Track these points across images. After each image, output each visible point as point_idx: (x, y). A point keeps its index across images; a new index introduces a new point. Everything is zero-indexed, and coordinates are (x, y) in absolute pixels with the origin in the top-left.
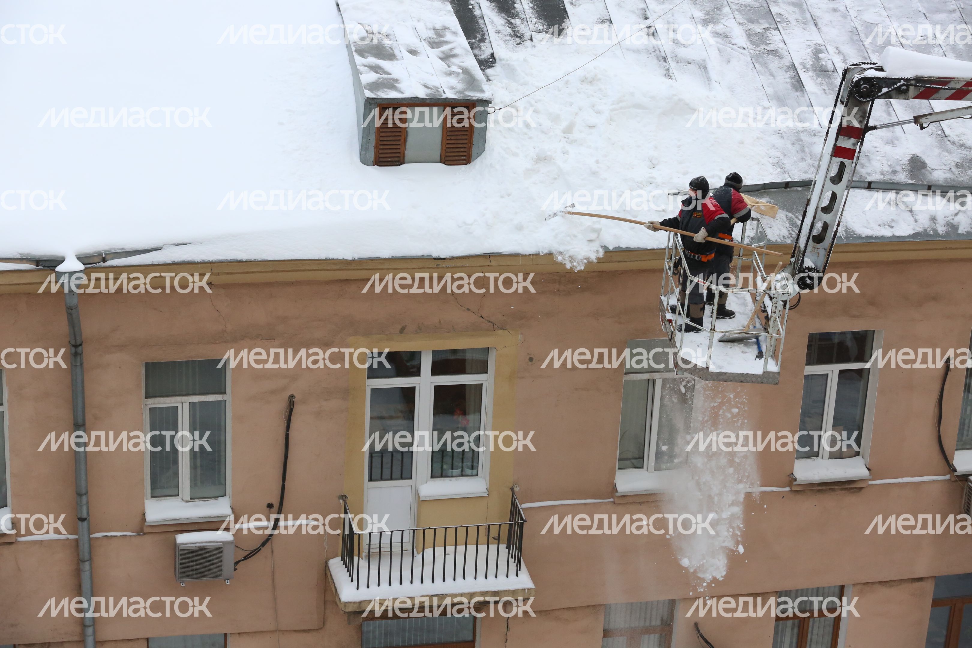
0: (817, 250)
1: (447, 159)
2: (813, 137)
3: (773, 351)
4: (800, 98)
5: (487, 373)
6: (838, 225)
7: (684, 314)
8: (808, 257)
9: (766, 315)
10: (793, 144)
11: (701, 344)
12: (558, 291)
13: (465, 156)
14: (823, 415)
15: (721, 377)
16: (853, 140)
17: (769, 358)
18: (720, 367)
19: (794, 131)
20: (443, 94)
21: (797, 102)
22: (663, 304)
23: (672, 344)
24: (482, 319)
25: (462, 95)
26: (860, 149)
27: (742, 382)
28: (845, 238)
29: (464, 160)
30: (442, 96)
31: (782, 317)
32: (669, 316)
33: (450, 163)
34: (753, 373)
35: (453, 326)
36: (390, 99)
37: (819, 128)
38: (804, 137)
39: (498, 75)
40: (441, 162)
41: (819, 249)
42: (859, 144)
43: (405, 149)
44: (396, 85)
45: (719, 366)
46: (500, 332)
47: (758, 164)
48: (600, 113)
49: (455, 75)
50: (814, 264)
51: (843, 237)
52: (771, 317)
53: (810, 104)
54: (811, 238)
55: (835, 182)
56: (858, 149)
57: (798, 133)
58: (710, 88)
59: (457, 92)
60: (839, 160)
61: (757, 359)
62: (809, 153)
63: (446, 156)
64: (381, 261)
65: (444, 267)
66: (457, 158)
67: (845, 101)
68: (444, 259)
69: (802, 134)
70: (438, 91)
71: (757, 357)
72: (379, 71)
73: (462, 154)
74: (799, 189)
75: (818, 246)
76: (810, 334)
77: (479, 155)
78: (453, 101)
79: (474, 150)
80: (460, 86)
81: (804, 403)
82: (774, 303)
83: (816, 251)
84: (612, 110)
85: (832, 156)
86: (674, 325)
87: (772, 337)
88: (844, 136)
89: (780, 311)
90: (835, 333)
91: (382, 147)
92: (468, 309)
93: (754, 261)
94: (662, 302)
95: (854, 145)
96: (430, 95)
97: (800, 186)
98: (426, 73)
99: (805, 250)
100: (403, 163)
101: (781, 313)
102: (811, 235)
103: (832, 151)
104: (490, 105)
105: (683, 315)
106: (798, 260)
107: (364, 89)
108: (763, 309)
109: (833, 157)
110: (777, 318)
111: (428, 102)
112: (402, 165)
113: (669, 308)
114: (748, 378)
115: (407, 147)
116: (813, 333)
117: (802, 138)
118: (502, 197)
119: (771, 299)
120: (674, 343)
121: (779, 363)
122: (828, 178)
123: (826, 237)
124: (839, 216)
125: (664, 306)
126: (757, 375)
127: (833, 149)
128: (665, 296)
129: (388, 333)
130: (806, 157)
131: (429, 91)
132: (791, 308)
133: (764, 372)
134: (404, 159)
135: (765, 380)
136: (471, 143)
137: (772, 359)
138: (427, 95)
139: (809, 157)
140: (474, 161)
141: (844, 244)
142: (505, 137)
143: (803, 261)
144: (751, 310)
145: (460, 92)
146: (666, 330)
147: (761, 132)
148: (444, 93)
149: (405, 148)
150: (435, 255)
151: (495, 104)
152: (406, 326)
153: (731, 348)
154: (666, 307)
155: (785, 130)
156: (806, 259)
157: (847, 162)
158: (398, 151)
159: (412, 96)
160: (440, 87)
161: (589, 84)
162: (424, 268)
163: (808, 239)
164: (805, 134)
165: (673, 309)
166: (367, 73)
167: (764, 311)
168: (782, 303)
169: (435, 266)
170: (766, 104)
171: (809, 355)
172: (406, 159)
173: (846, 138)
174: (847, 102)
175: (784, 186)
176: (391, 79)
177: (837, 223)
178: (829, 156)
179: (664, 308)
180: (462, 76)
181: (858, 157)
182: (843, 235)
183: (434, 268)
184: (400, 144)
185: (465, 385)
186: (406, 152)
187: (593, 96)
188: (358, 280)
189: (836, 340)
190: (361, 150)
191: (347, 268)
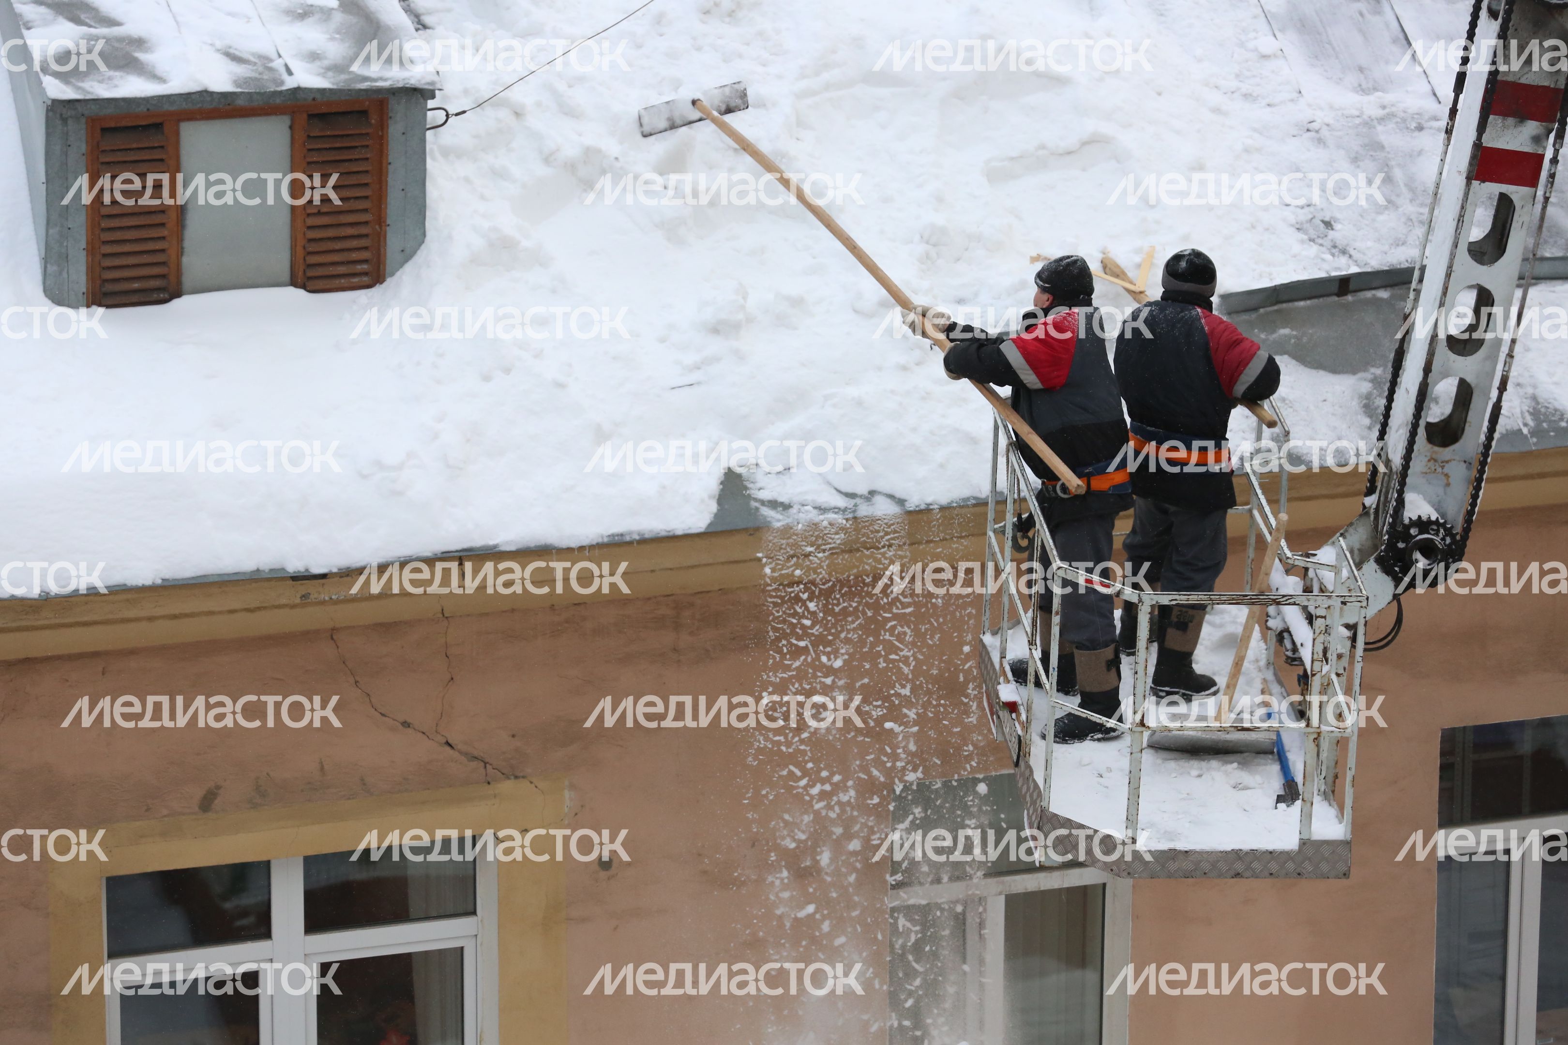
0: (1443, 467)
1: (310, 273)
2: (1416, 134)
3: (1330, 779)
4: (1368, 16)
5: (474, 913)
6: (1503, 388)
7: (1050, 683)
8: (1415, 489)
9: (1301, 673)
10: (1355, 160)
11: (1109, 770)
12: (675, 650)
13: (365, 261)
14: (1503, 978)
15: (1172, 866)
16: (1532, 127)
17: (1317, 800)
18: (1170, 835)
19: (1357, 121)
20: (285, 76)
21: (1360, 31)
22: (990, 658)
23: (1022, 775)
24: (448, 748)
25: (343, 77)
26: (1556, 152)
27: (1237, 875)
28: (1533, 433)
29: (366, 274)
30: (282, 83)
31: (1345, 674)
32: (1008, 692)
33: (321, 284)
34: (1270, 847)
35: (362, 780)
36: (125, 100)
37: (1430, 105)
38: (1388, 136)
39: (449, 10)
40: (294, 283)
41: (1447, 462)
42: (1552, 136)
43: (180, 252)
44: (141, 56)
45: (1166, 832)
46: (507, 786)
47: (1253, 227)
48: (765, 105)
49: (317, 16)
50: (1437, 510)
51: (1525, 431)
52: (1313, 675)
53: (1401, 36)
54: (1421, 432)
55: (1486, 258)
56: (1549, 154)
57: (1369, 124)
58: (1092, 9)
59: (328, 69)
60: (1495, 189)
61: (1282, 806)
62: (1406, 185)
63: (310, 266)
64: (129, 596)
65: (323, 603)
66: (342, 270)
67: (1502, 7)
68: (324, 576)
69: (1380, 128)
70: (270, 69)
71: (1280, 799)
72: (83, 17)
73: (355, 256)
74: (1383, 294)
75: (1446, 453)
76: (1444, 731)
77: (407, 255)
78: (318, 96)
79: (393, 243)
80: (335, 50)
81: (1445, 945)
82: (1318, 631)
83: (1439, 470)
84: (800, 96)
85: (1469, 179)
86: (1024, 717)
87: (1319, 734)
88: (1505, 114)
89: (1340, 656)
90: (1520, 725)
91: (108, 249)
92: (406, 724)
93: (1256, 513)
94: (988, 653)
95: (1537, 140)
96: (247, 81)
97: (1385, 287)
98: (230, 14)
99: (1406, 467)
100: (177, 294)
101: (1345, 662)
102: (1422, 423)
103: (1471, 164)
104: (431, 104)
105: (1048, 686)
106: (1387, 501)
107: (41, 75)
108: (1289, 654)
109: (1475, 183)
110: (1334, 677)
111: (240, 102)
112: (176, 302)
113: (1008, 669)
114: (1255, 865)
115: (187, 244)
116: (1454, 729)
117: (1383, 138)
118: (487, 378)
119: (1310, 619)
120: (1027, 773)
121: (1348, 811)
122: (1463, 248)
123: (1467, 425)
124: (1502, 357)
125: (992, 664)
126: (1282, 853)
127: (1473, 157)
128: (994, 633)
129: (165, 812)
130: (1398, 196)
131: (241, 71)
132: (1371, 647)
133: (1304, 843)
134: (179, 283)
135: (1308, 867)
136: (381, 221)
137: (1326, 803)
138: (236, 83)
139: (1408, 195)
140: (392, 274)
141: (1530, 453)
142: (483, 197)
143: (1401, 503)
144: (1257, 661)
145: (338, 68)
146: (1003, 733)
147: (1255, 130)
148: (290, 72)
149: (182, 248)
150: (294, 566)
151: (445, 98)
152: (218, 787)
153: (1200, 776)
154: (997, 666)
155: (1328, 120)
156: (1410, 497)
157: (1516, 193)
158: (160, 258)
159: (191, 87)
160: (274, 55)
161: (727, 20)
162: (265, 608)
163: (1413, 433)
164: (1391, 125)
165: (1020, 672)
166: (46, 23)
167: (1294, 659)
168: (1347, 633)
169: (298, 601)
170: (1266, 43)
171: (1447, 796)
172: (187, 281)
173: (1510, 121)
174: (1508, 13)
175: (1335, 288)
176: (120, 39)
177: (1496, 382)
178: (1461, 181)
179: (994, 669)
180: (338, 18)
181: (1552, 176)
182: (1525, 425)
183: (293, 606)
184: (164, 238)
185: (409, 955)
186: (185, 260)
187: (740, 56)
188: (59, 658)
189: (1526, 746)
190: (46, 261)
191: (23, 623)
